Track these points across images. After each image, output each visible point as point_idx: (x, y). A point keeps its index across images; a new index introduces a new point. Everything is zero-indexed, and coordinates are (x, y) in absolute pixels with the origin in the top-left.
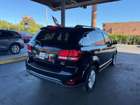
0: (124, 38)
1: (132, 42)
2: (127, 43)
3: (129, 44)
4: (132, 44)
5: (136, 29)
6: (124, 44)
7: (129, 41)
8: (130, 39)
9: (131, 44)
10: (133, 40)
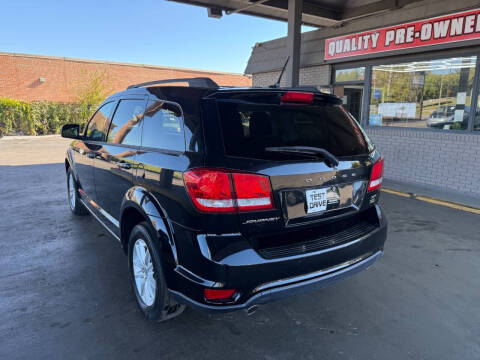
0: (22, 114)
1: (50, 126)
2: (33, 130)
3: (40, 132)
4: (52, 131)
5: (39, 82)
6: (25, 134)
7: (39, 124)
8: (42, 116)
9: (48, 134)
10: (52, 117)
